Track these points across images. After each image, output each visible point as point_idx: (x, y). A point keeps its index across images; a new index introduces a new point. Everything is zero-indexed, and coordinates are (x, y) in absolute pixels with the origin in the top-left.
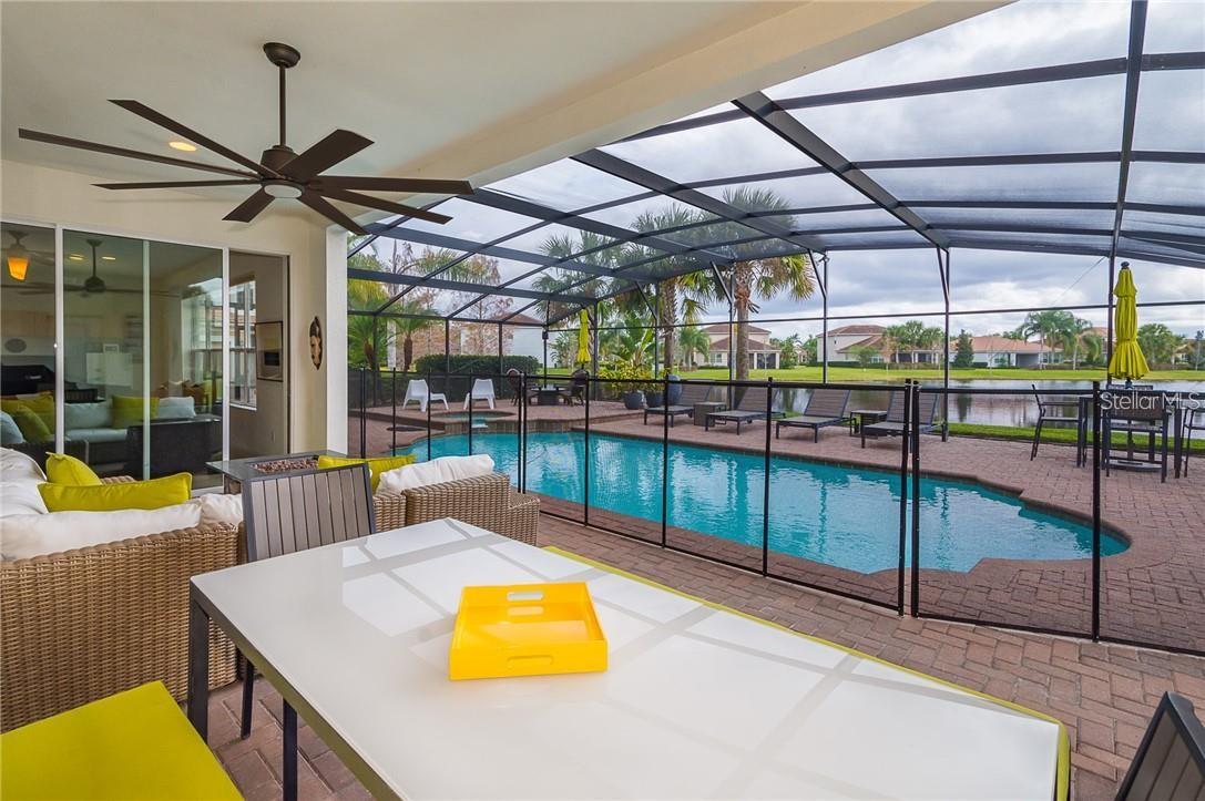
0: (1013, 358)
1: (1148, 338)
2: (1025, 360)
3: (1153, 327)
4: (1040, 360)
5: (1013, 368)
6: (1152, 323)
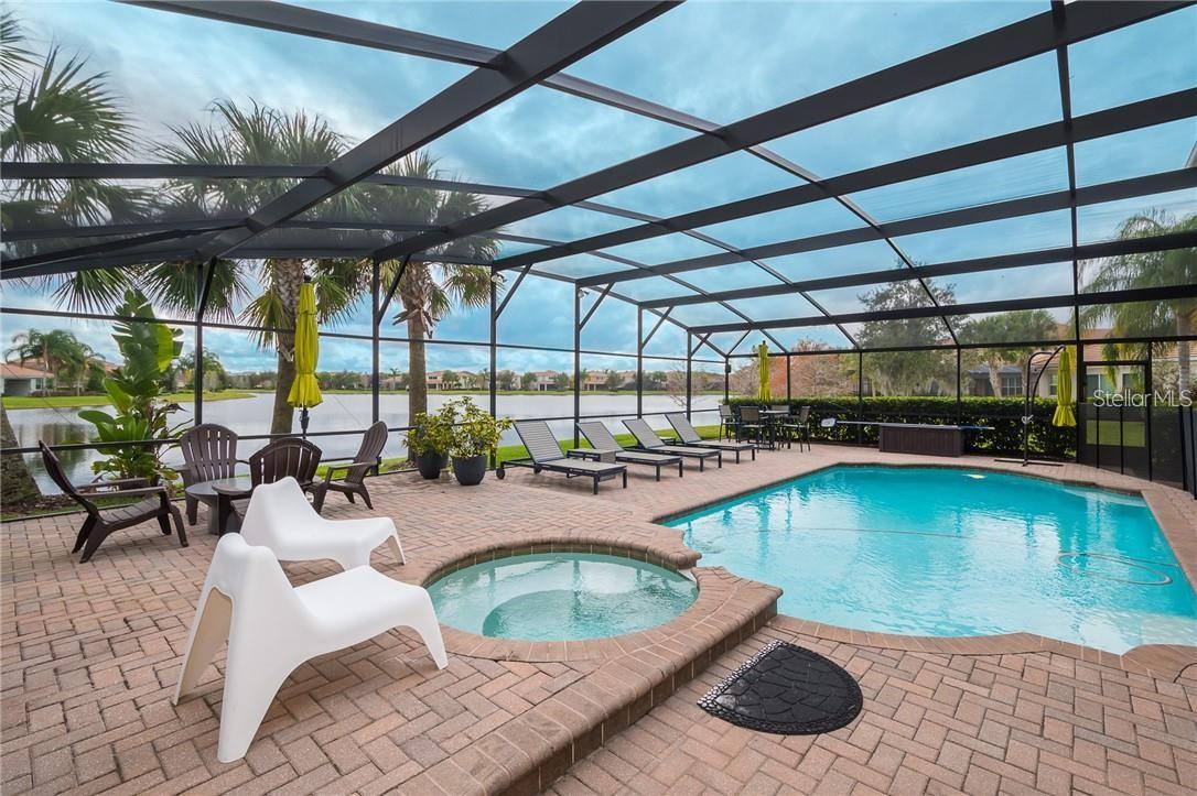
2: (14, 386)
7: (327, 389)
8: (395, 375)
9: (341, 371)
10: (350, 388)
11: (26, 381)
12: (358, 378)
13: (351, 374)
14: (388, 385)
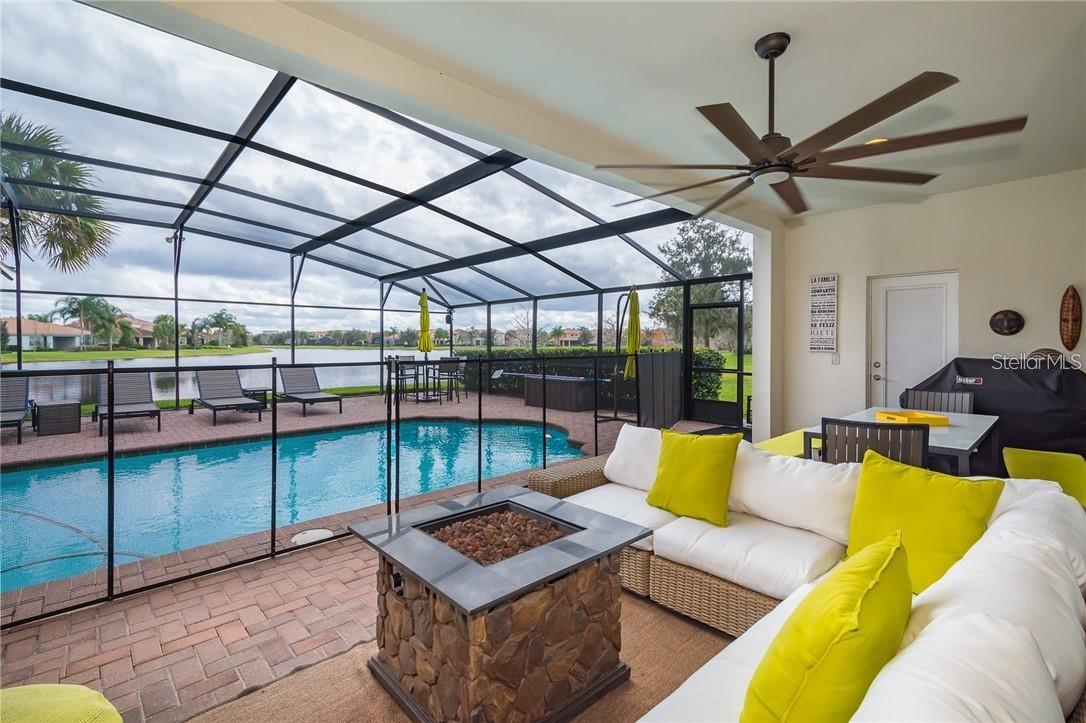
0: (50, 341)
1: (163, 325)
2: (62, 342)
3: (166, 317)
4: (77, 343)
5: (51, 350)
6: (165, 314)
7: (340, 345)
8: (394, 332)
9: (351, 329)
10: (359, 344)
11: (71, 338)
12: (364, 335)
13: (359, 332)
14: (388, 342)
